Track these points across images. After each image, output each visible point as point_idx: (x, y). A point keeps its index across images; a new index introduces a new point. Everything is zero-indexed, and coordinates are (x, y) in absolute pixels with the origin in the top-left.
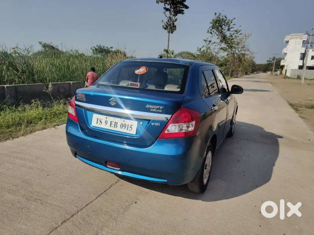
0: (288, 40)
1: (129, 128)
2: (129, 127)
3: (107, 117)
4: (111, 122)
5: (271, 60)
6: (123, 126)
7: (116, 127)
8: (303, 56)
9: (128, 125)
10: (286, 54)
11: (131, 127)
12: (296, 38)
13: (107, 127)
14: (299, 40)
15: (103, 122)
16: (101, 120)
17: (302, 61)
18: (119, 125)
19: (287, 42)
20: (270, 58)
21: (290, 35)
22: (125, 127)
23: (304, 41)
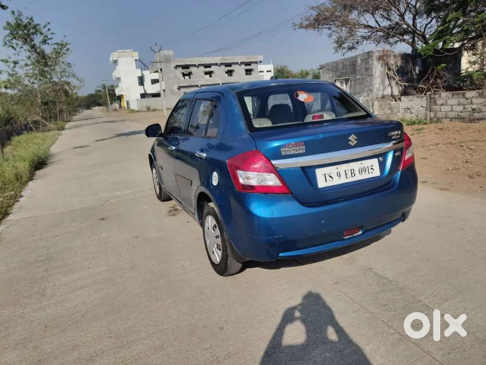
0: (115, 59)
1: (371, 171)
2: (370, 169)
3: (338, 166)
4: (345, 171)
5: (100, 89)
6: (361, 171)
7: (353, 176)
8: (141, 81)
9: (368, 167)
10: (119, 79)
11: (372, 169)
12: (126, 56)
13: (343, 180)
14: (129, 58)
15: (334, 175)
16: (331, 175)
17: (142, 87)
18: (357, 172)
19: (116, 62)
20: (98, 87)
21: (116, 52)
22: (365, 171)
23: (136, 60)
